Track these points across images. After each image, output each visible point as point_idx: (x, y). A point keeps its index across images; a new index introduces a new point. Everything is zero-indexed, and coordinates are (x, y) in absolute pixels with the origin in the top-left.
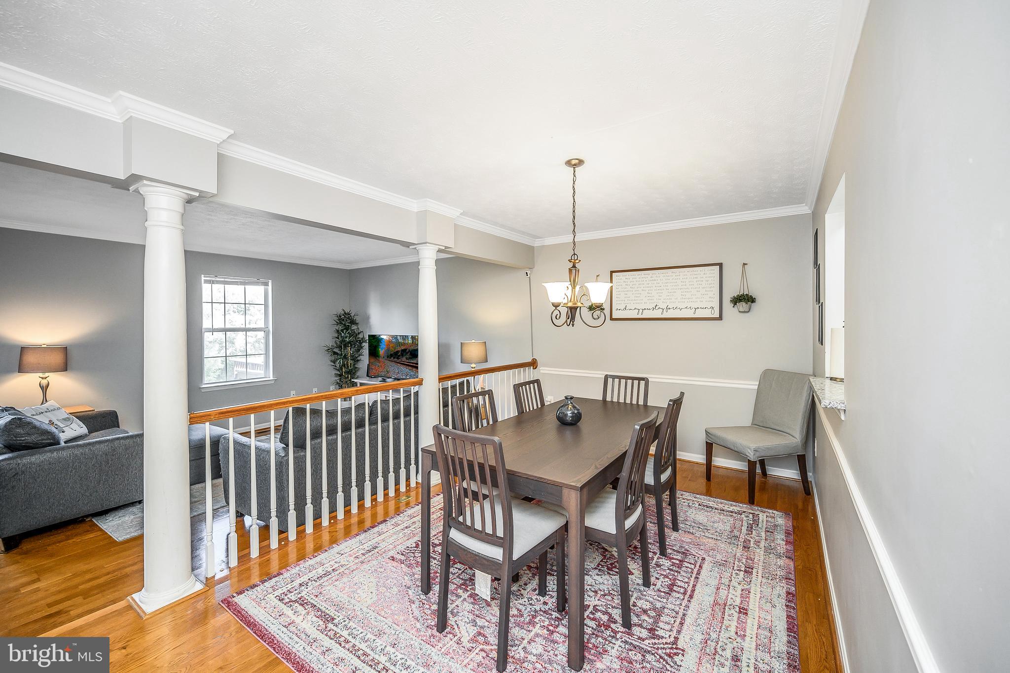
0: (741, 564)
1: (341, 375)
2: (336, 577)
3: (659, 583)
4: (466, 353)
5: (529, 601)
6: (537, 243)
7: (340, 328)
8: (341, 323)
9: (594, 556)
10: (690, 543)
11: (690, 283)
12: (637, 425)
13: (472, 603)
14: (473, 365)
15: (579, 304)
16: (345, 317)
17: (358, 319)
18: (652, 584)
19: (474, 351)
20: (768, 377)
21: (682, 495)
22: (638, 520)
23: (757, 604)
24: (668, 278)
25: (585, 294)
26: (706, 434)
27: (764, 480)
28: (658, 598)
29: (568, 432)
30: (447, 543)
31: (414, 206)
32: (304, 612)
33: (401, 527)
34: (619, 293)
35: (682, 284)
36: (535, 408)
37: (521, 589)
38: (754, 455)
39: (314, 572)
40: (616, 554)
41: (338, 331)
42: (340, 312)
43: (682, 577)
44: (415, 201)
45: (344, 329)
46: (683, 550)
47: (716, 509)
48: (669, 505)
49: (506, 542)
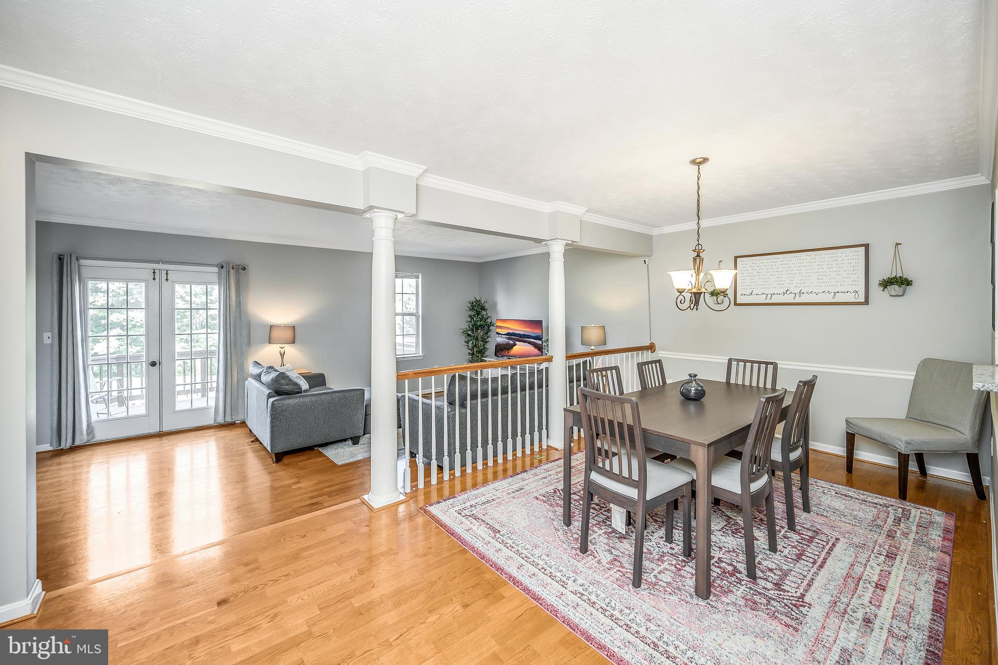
0: (882, 549)
1: (473, 354)
2: (496, 505)
3: (786, 552)
4: (586, 336)
5: (657, 545)
6: (655, 232)
7: (472, 313)
8: (473, 309)
9: (718, 521)
10: (823, 524)
11: (829, 266)
12: (762, 398)
13: (607, 538)
14: (593, 347)
15: (703, 290)
16: (476, 304)
17: (487, 306)
18: (778, 550)
19: (594, 335)
20: (927, 367)
21: (816, 482)
22: (764, 487)
23: (898, 585)
24: (802, 261)
25: (710, 281)
26: (847, 423)
27: (921, 478)
28: (784, 562)
29: (692, 407)
30: (588, 482)
31: (547, 207)
32: (477, 524)
33: (540, 477)
34: (744, 278)
35: (819, 267)
36: (657, 385)
37: (649, 535)
38: (906, 447)
39: (479, 499)
40: (741, 523)
41: (471, 316)
42: (473, 299)
43: (812, 550)
44: (548, 204)
45: (476, 314)
46: (814, 529)
47: (856, 499)
48: (800, 489)
49: (641, 484)
